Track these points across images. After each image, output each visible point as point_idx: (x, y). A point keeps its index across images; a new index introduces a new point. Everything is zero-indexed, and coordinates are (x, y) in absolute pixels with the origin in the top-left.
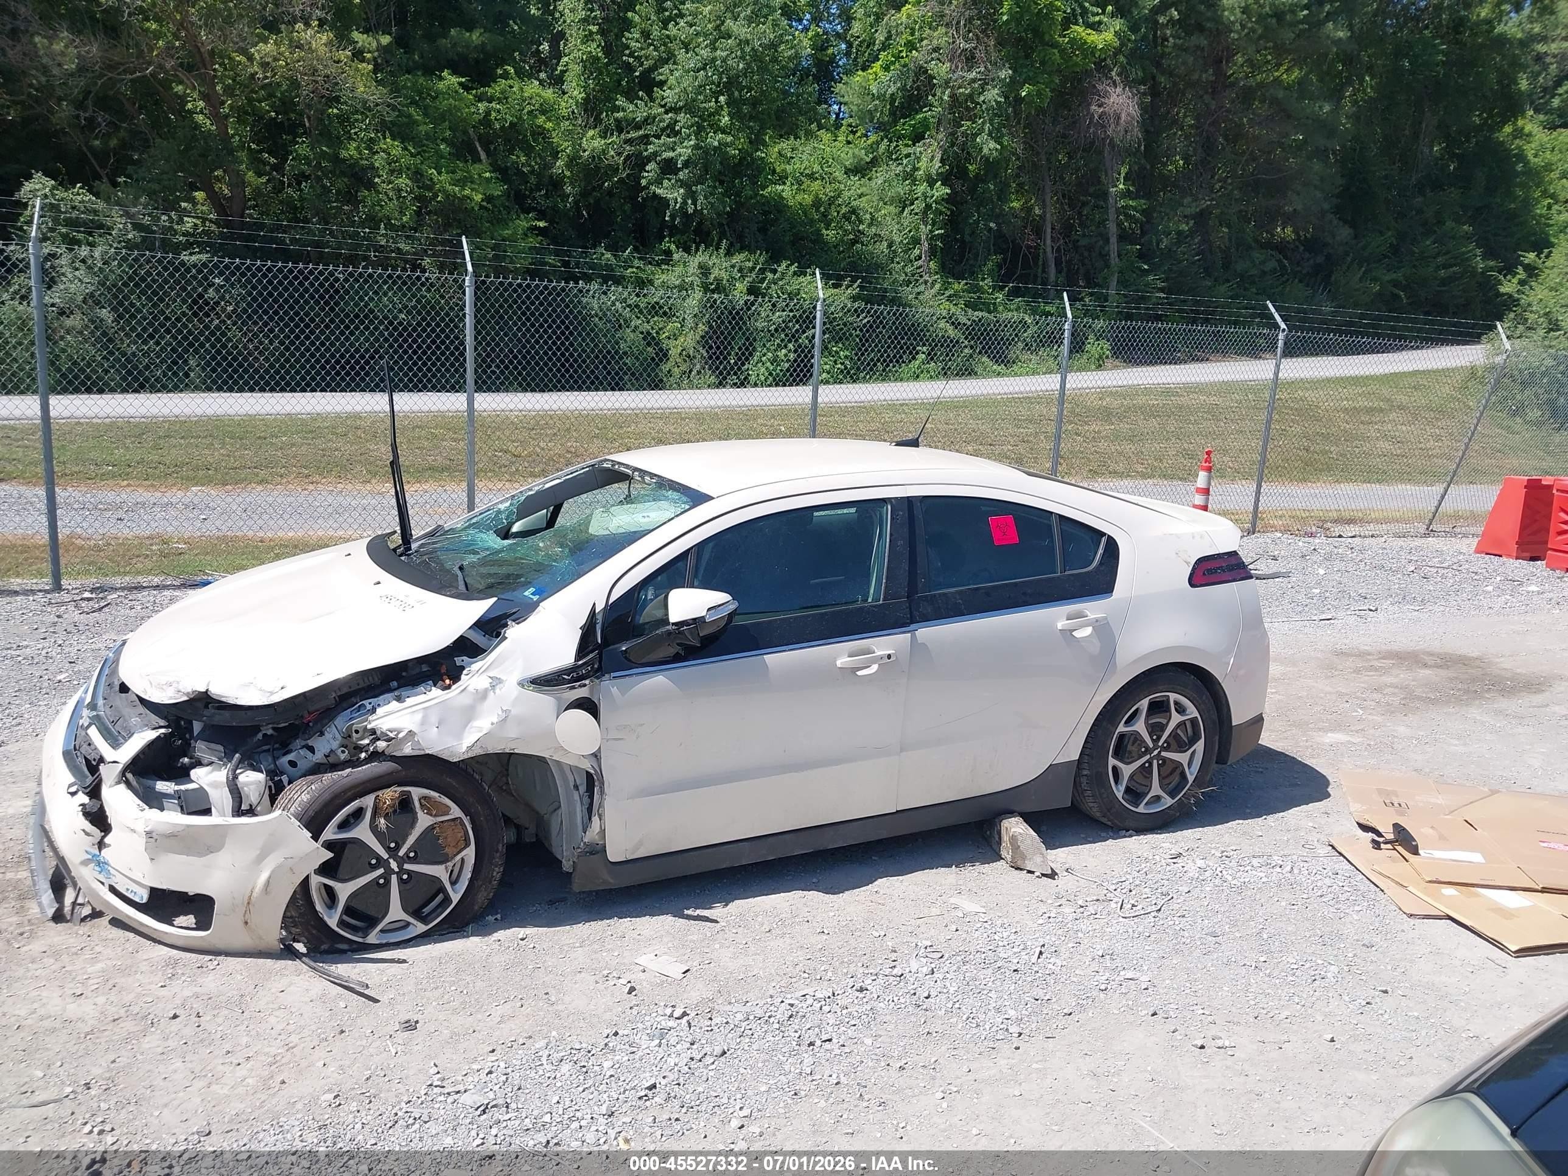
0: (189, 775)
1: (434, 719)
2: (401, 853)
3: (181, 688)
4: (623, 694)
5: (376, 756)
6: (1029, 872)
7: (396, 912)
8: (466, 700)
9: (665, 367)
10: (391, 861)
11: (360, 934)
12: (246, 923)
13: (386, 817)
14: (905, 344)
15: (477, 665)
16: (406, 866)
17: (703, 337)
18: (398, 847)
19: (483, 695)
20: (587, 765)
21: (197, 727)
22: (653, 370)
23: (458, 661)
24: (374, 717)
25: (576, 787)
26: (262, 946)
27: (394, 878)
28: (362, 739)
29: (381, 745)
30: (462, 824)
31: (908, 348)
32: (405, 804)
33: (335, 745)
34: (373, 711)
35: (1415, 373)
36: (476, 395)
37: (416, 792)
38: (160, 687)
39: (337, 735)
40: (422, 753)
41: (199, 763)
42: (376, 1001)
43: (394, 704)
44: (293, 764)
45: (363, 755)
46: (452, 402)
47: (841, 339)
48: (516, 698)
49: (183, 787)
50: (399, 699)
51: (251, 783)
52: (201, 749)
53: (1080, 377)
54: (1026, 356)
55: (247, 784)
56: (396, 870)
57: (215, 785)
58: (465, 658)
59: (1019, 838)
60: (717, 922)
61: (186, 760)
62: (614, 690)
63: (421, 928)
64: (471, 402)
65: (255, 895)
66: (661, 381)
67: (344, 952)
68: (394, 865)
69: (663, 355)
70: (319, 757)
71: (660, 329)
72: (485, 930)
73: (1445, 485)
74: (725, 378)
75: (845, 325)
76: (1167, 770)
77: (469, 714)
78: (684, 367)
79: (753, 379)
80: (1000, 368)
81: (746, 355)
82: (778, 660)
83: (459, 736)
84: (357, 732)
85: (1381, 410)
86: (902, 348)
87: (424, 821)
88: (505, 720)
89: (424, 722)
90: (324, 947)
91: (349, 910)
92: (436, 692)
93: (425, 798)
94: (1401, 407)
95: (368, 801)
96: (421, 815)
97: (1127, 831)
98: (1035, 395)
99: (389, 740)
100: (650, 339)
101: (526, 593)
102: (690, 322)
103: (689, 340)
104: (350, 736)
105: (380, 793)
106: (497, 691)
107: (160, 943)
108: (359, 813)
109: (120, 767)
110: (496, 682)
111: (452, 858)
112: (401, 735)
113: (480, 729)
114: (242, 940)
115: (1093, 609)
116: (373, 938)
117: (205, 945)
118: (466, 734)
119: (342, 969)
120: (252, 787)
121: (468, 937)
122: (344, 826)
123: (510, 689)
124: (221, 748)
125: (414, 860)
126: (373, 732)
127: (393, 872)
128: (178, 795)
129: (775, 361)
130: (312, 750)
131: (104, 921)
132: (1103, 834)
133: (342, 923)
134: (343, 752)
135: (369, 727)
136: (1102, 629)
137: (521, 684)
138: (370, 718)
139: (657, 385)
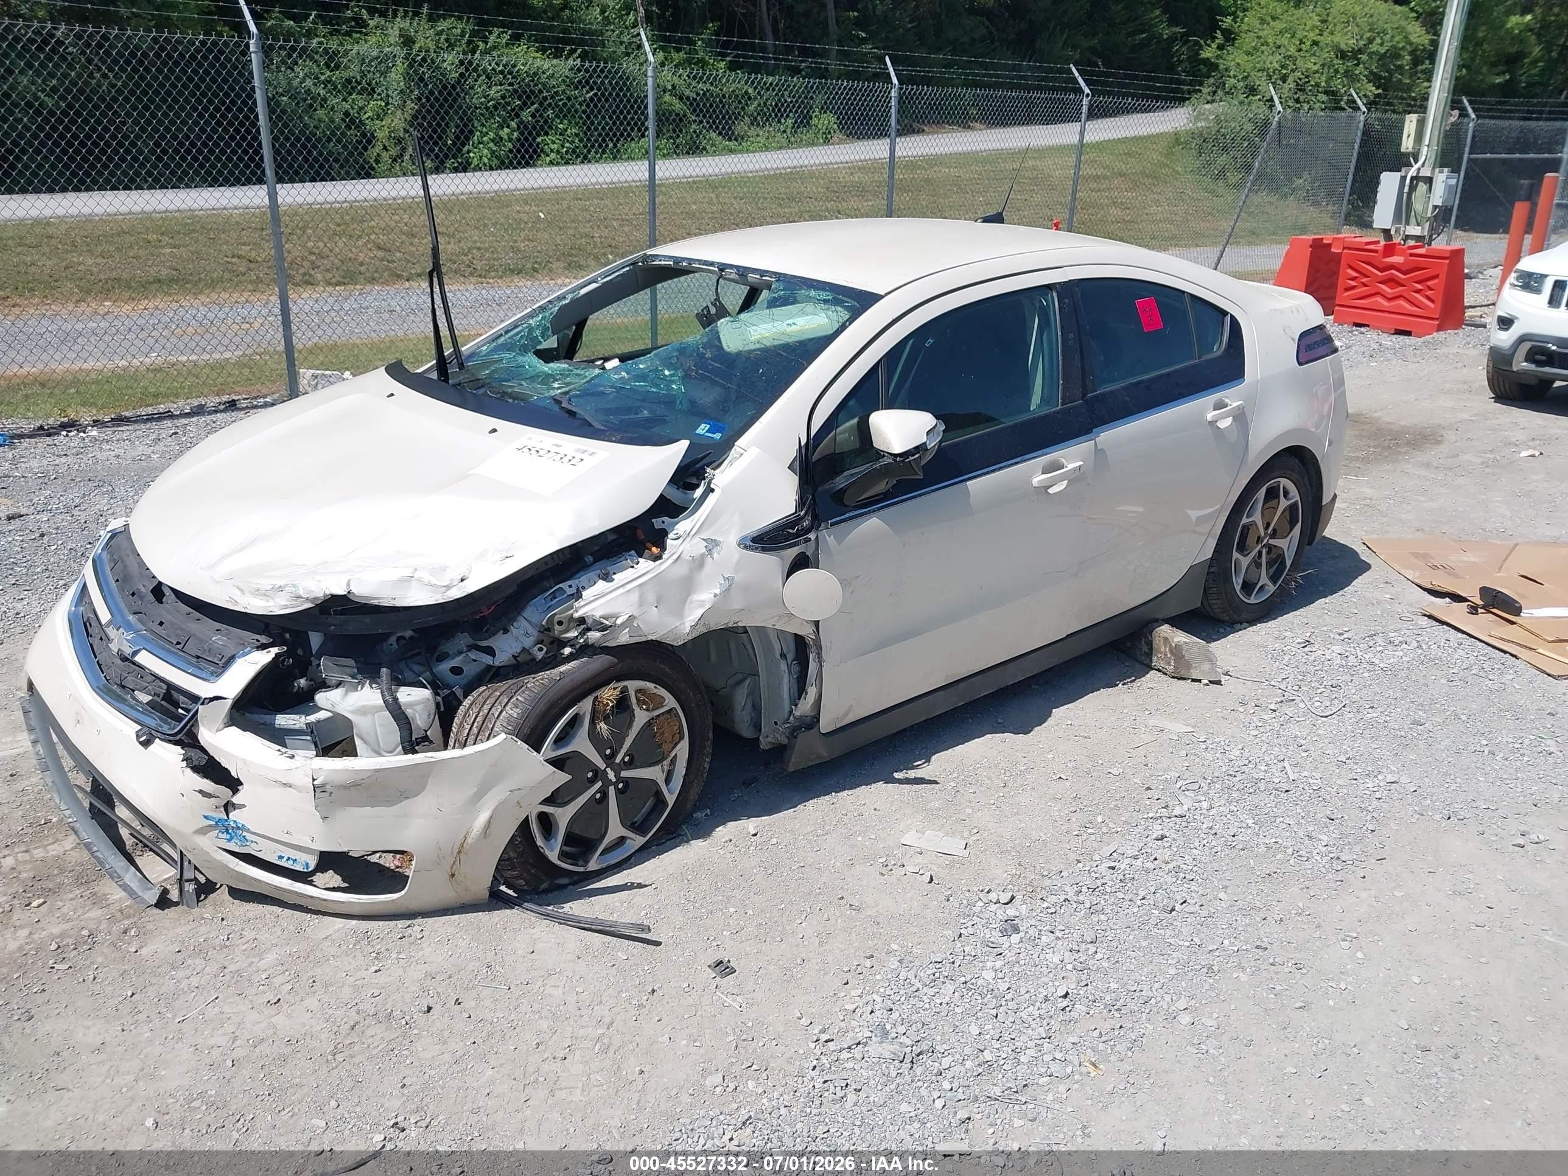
0: (312, 699)
1: (651, 597)
2: (618, 760)
3: (301, 592)
4: (839, 544)
5: (586, 650)
6: (1194, 680)
7: (615, 829)
8: (682, 570)
9: (373, 152)
10: (608, 770)
11: (581, 862)
12: (453, 875)
13: (606, 719)
14: (633, 119)
15: (683, 526)
16: (624, 774)
17: (415, 117)
18: (613, 755)
19: (699, 563)
20: (807, 631)
21: (316, 640)
22: (361, 154)
23: (657, 523)
24: (581, 603)
25: (783, 656)
26: (466, 898)
27: (612, 789)
28: (567, 631)
29: (594, 636)
30: (677, 715)
31: (636, 124)
32: (622, 704)
33: (528, 642)
34: (578, 595)
35: (1124, 140)
36: (278, 186)
37: (633, 685)
38: (265, 594)
39: (530, 630)
40: (644, 639)
41: (324, 685)
42: (658, 944)
43: (601, 585)
44: (457, 671)
45: (567, 651)
46: (253, 196)
47: (565, 116)
48: (738, 562)
49: (312, 718)
50: (607, 577)
51: (418, 703)
52: (326, 667)
53: (812, 153)
54: (752, 132)
55: (411, 705)
56: (614, 780)
57: (363, 711)
58: (665, 519)
59: (1185, 647)
60: (936, 782)
61: (303, 682)
62: (831, 540)
63: (639, 841)
64: (273, 196)
65: (469, 841)
66: (373, 169)
67: (565, 886)
68: (611, 775)
69: (369, 139)
70: (503, 658)
71: (361, 108)
72: (704, 832)
73: (1221, 247)
74: (442, 162)
75: (569, 99)
76: (1273, 556)
77: (687, 586)
78: (394, 151)
79: (475, 162)
80: (732, 144)
81: (464, 136)
82: (980, 486)
83: (680, 613)
84: (560, 623)
85: (1105, 177)
86: (629, 124)
87: (641, 717)
88: (728, 589)
89: (641, 604)
90: (544, 886)
91: (570, 838)
92: (644, 564)
93: (639, 691)
94: (1121, 175)
95: (585, 706)
96: (637, 711)
97: (1241, 624)
98: (772, 173)
99: (604, 628)
100: (351, 121)
101: (699, 431)
102: (396, 100)
103: (397, 121)
104: (548, 630)
105: (598, 693)
106: (715, 555)
107: (325, 914)
108: (574, 722)
109: (229, 703)
110: (712, 544)
111: (668, 755)
112: (619, 622)
113: (702, 603)
114: (447, 894)
115: (1232, 396)
116: (593, 865)
117: (393, 909)
118: (686, 612)
119: (576, 908)
120: (419, 708)
121: (687, 841)
122: (560, 741)
123: (730, 553)
124: (351, 662)
125: (630, 765)
126: (582, 620)
127: (610, 782)
128: (311, 729)
129: (498, 140)
130: (490, 651)
131: (223, 894)
132: (1222, 630)
133: (563, 855)
134: (540, 649)
135: (576, 615)
136: (1240, 417)
137: (743, 544)
138: (576, 604)
139: (366, 172)
